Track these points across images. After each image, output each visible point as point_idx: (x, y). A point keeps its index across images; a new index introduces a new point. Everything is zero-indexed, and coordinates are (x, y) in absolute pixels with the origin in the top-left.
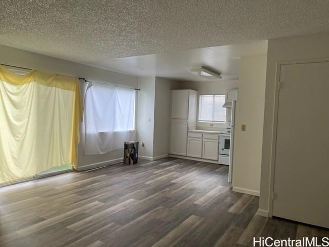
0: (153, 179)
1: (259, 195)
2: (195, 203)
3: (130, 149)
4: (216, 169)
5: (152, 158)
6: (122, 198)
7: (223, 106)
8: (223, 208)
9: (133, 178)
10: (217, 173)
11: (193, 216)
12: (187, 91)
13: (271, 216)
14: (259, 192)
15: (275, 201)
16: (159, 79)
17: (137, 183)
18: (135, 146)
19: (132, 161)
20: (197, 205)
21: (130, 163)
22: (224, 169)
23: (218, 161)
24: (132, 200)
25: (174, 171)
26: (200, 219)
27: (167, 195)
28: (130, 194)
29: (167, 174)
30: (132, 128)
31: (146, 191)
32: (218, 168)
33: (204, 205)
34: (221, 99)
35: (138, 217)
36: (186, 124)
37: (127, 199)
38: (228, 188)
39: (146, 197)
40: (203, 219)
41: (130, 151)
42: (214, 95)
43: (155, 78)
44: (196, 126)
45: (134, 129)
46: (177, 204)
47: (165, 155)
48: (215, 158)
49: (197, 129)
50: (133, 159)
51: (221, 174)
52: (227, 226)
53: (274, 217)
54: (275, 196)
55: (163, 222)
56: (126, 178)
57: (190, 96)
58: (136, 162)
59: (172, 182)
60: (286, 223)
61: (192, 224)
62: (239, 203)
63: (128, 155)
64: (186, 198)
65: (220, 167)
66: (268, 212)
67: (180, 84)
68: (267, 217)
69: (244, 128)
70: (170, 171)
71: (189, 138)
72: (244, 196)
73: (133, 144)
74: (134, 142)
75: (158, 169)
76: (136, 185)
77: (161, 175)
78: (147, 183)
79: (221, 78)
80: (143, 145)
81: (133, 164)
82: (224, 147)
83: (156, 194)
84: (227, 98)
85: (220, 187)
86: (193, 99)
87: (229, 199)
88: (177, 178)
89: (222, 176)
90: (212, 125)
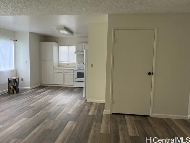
0: (35, 102)
1: (105, 103)
2: (68, 113)
3: (13, 83)
4: (73, 90)
5: (30, 88)
6: (16, 119)
7: (75, 53)
8: (85, 113)
9: (20, 103)
10: (75, 92)
11: (70, 122)
12: (51, 43)
13: (111, 113)
14: (105, 101)
15: (113, 105)
16: (31, 34)
17: (24, 106)
18: (17, 80)
19: (15, 91)
20: (69, 114)
21: (13, 93)
22: (77, 90)
23: (73, 85)
24: (24, 119)
25: (47, 95)
26: (75, 123)
27: (49, 111)
28: (20, 115)
29: (43, 98)
30: (13, 68)
31: (32, 111)
32: (74, 89)
33: (74, 113)
34: (73, 49)
35: (33, 130)
36: (52, 64)
37: (20, 119)
38: (84, 101)
39: (34, 115)
40: (77, 122)
41: (13, 84)
42: (68, 46)
43: (28, 33)
44: (58, 65)
45: (14, 69)
46: (57, 116)
47: (39, 85)
48: (72, 84)
49: (58, 67)
50: (16, 89)
51: (77, 93)
52: (92, 124)
53: (113, 114)
54: (113, 102)
55: (52, 130)
56: (14, 104)
57: (54, 46)
58: (18, 91)
59: (49, 102)
60: (120, 116)
61: (71, 127)
62: (92, 109)
63: (12, 87)
64: (62, 111)
65: (75, 89)
66: (110, 111)
67: (46, 38)
68: (109, 114)
69: (92, 66)
70: (45, 95)
71: (54, 73)
72: (93, 104)
73: (15, 79)
74: (15, 78)
75: (36, 94)
76: (24, 108)
77: (39, 99)
78: (32, 105)
79: (74, 35)
80: (22, 80)
81: (17, 93)
82: (76, 77)
83: (41, 112)
84: (77, 48)
85: (79, 101)
86: (55, 48)
87: (86, 107)
88: (51, 99)
89: (78, 94)
90: (68, 64)
